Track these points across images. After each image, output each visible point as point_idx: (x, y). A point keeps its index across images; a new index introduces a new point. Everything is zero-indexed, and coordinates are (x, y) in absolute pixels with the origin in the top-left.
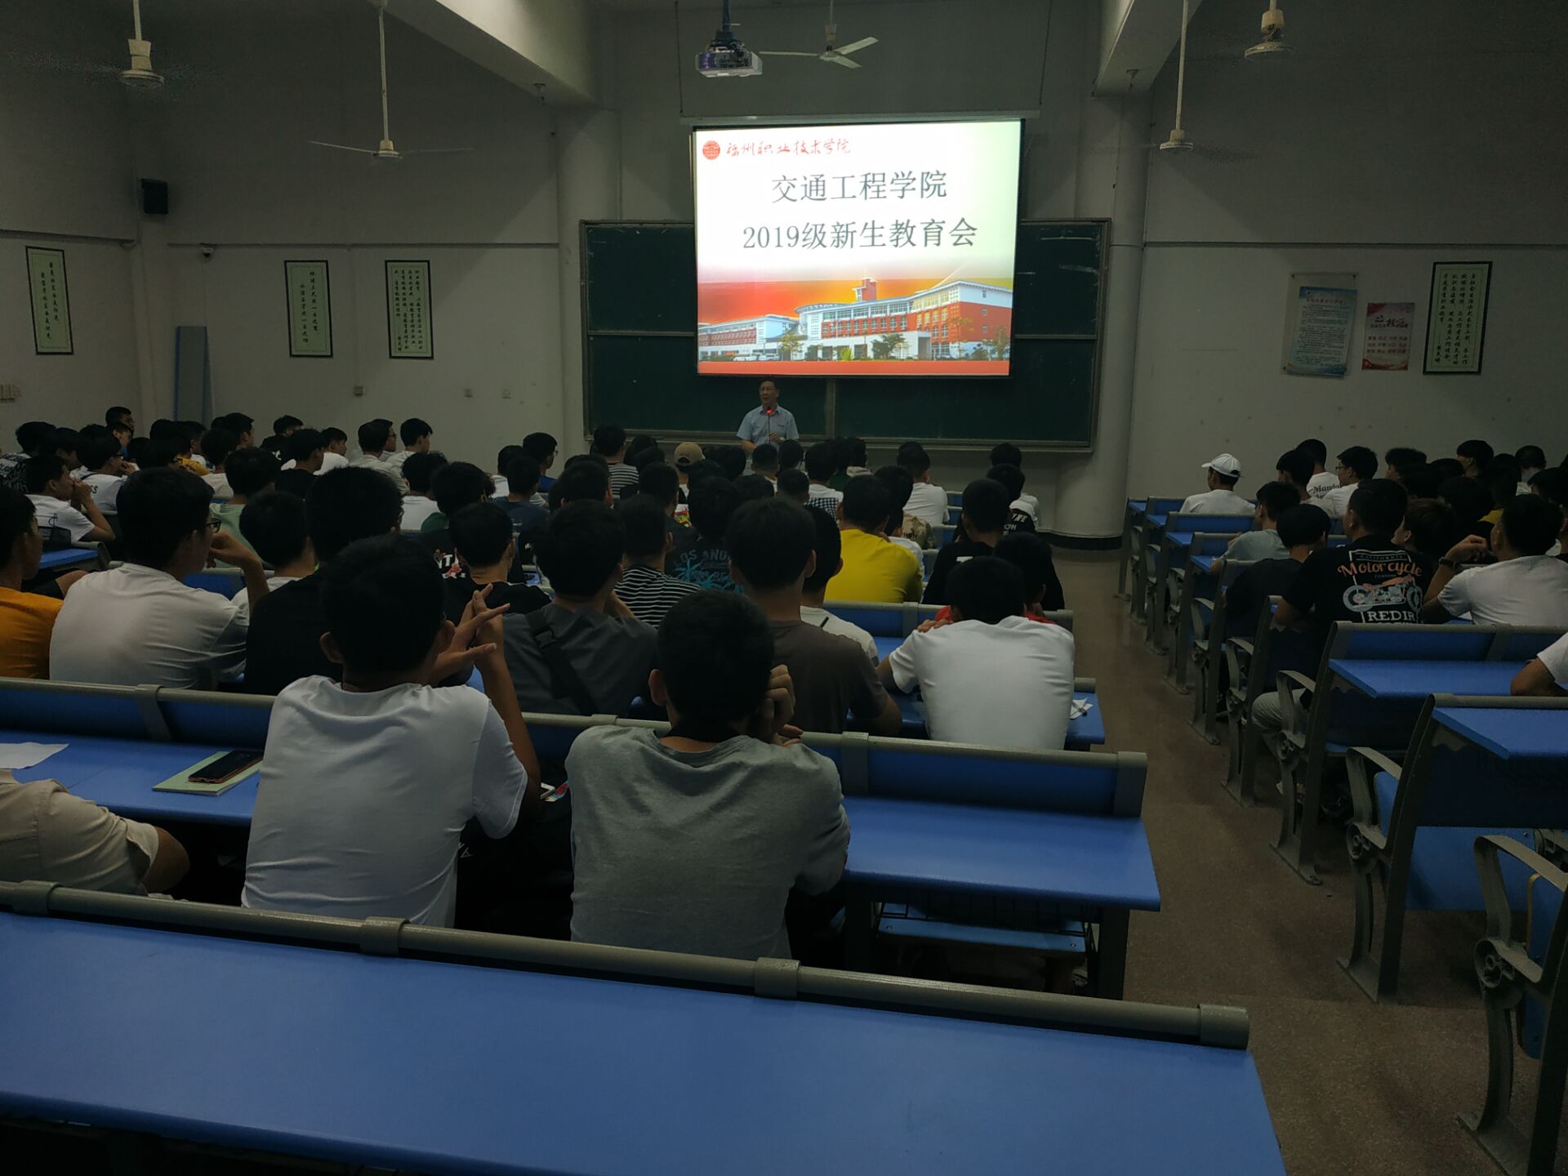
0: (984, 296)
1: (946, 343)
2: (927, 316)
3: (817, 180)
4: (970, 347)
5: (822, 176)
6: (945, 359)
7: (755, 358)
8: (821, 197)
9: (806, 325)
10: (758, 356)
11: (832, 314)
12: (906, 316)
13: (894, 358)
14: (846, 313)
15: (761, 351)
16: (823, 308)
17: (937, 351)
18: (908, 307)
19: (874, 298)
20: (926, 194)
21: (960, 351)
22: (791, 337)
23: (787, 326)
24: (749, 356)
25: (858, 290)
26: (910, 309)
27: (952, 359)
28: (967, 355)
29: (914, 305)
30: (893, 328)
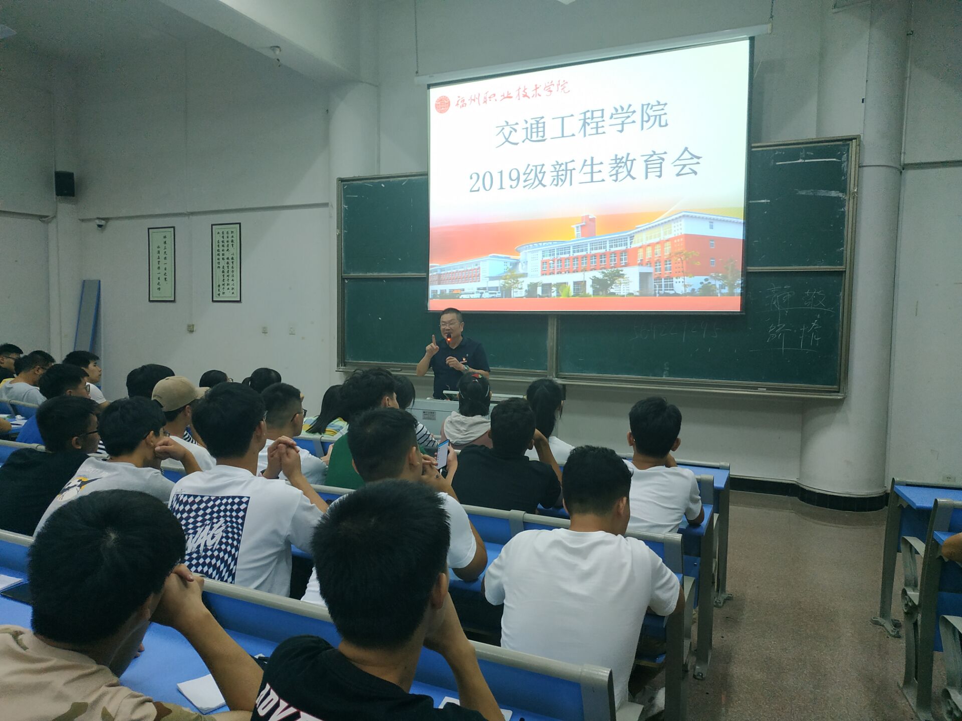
0: (711, 227)
1: (670, 278)
2: (649, 250)
3: (538, 123)
4: (696, 282)
5: (543, 117)
6: (668, 295)
7: (478, 295)
8: (541, 139)
9: (526, 263)
10: (482, 293)
11: (551, 252)
12: (625, 251)
13: (614, 294)
14: (565, 250)
15: (484, 289)
16: (542, 246)
17: (660, 286)
18: (629, 242)
19: (593, 234)
20: (646, 125)
21: (685, 286)
22: (512, 275)
23: (508, 265)
24: (473, 293)
25: (577, 227)
26: (631, 243)
27: (676, 295)
28: (693, 290)
29: (635, 239)
30: (613, 264)
